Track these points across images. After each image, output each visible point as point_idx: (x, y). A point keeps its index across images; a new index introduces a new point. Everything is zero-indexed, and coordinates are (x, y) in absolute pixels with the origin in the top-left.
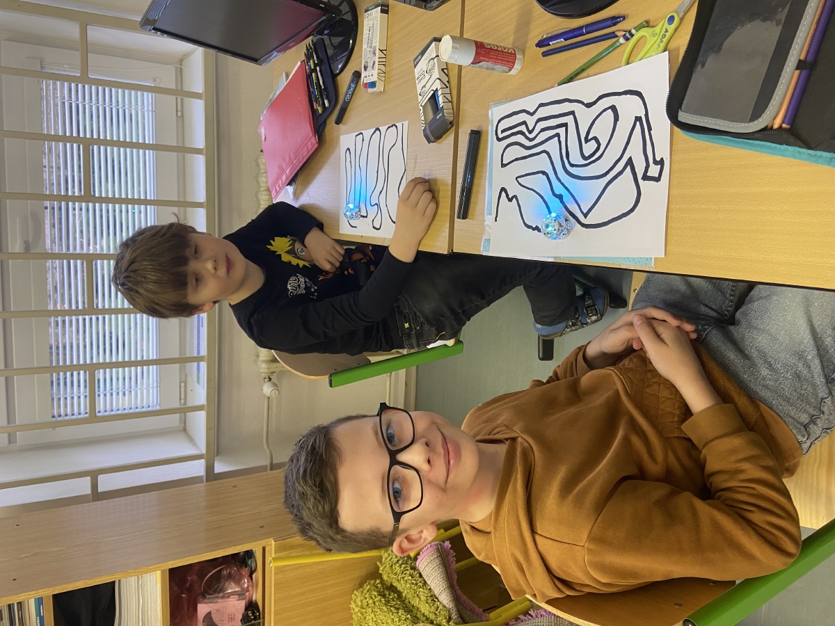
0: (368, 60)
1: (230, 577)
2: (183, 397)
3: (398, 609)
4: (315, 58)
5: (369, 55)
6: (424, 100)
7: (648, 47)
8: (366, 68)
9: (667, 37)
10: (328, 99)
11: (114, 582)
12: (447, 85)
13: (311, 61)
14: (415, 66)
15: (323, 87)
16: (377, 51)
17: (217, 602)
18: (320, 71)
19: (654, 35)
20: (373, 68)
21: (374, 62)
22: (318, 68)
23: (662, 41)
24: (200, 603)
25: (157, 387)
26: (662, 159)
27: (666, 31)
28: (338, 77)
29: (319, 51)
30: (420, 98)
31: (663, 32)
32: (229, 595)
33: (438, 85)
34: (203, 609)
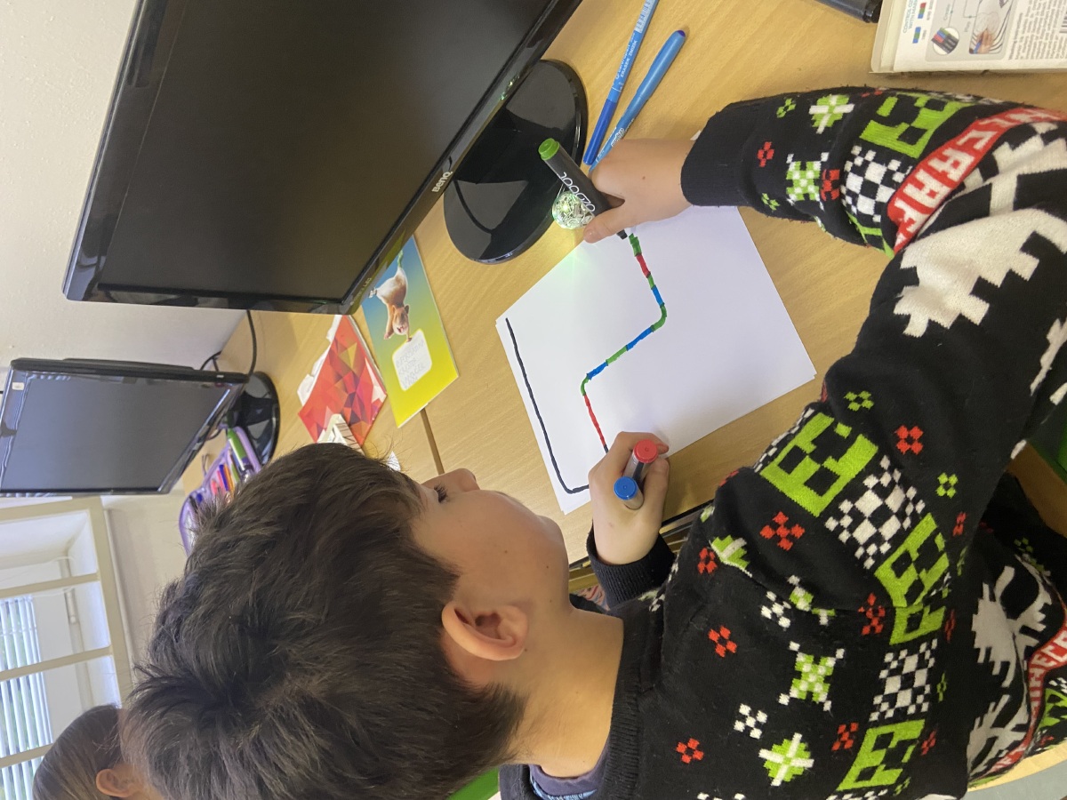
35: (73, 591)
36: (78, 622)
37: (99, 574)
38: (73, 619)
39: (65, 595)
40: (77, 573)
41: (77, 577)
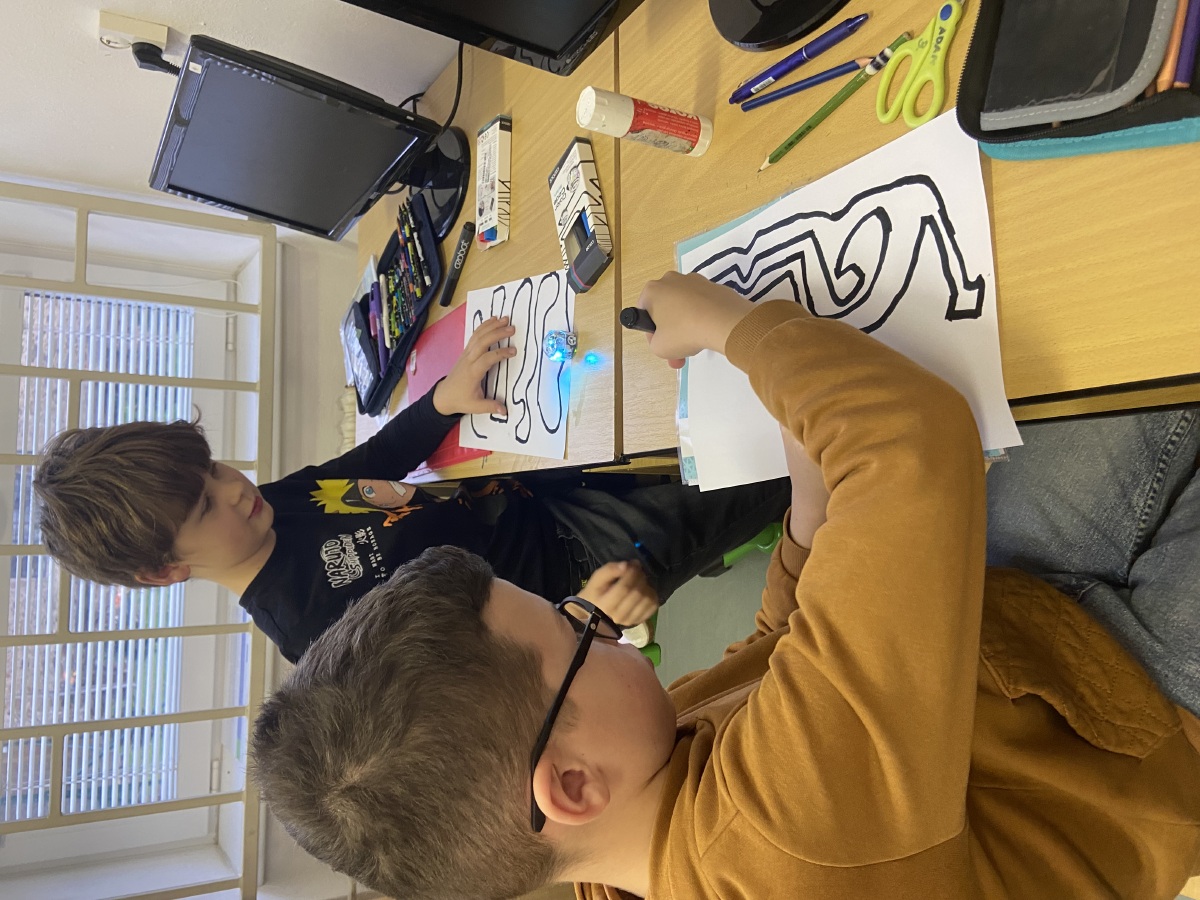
0: (484, 200)
4: (411, 221)
5: (485, 193)
6: (564, 231)
7: (916, 68)
8: (481, 212)
9: (944, 40)
10: (429, 274)
12: (600, 201)
13: (406, 227)
14: (551, 186)
15: (422, 259)
16: (497, 183)
18: (419, 238)
19: (922, 45)
20: (491, 208)
21: (493, 200)
22: (415, 235)
23: (937, 48)
25: (174, 769)
26: (980, 277)
27: (942, 31)
28: (445, 242)
29: (417, 212)
30: (560, 228)
31: (937, 35)
33: (585, 201)
35: (236, 318)
36: (235, 350)
37: (260, 307)
38: (230, 347)
39: (227, 320)
40: (242, 300)
41: (242, 304)
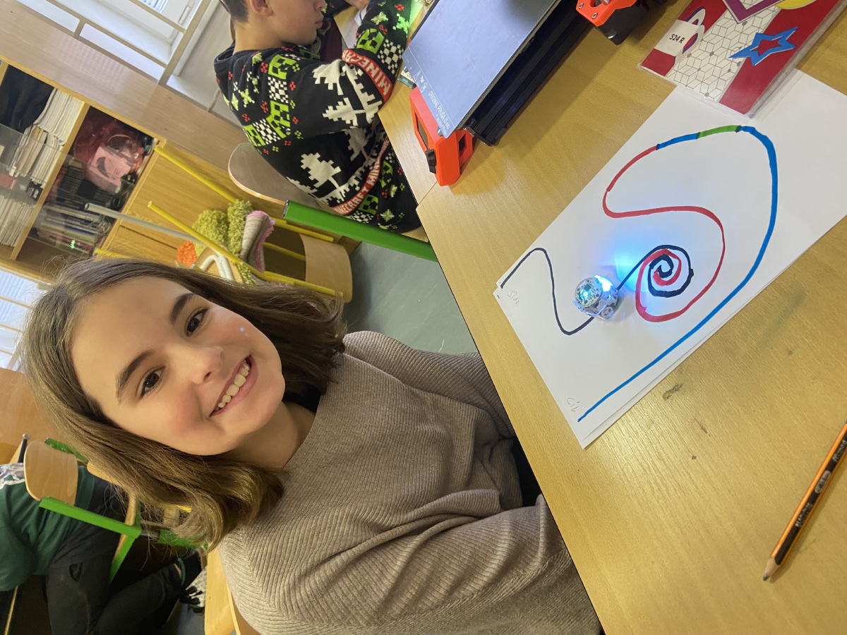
1: (130, 147)
2: (183, 18)
3: (220, 233)
11: (53, 88)
17: (112, 154)
24: (102, 147)
32: (122, 156)
34: (101, 152)
